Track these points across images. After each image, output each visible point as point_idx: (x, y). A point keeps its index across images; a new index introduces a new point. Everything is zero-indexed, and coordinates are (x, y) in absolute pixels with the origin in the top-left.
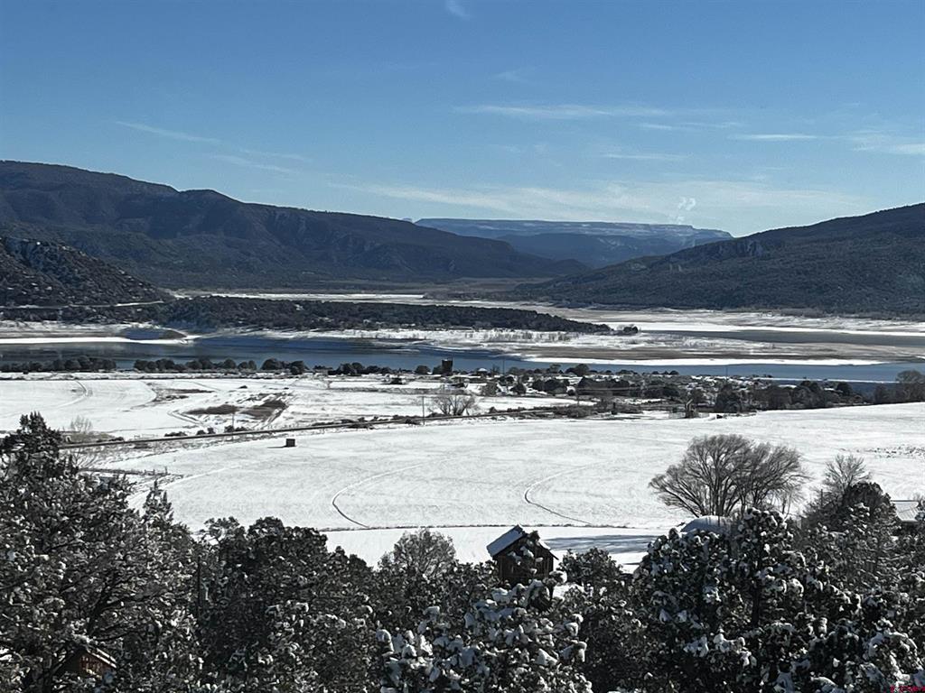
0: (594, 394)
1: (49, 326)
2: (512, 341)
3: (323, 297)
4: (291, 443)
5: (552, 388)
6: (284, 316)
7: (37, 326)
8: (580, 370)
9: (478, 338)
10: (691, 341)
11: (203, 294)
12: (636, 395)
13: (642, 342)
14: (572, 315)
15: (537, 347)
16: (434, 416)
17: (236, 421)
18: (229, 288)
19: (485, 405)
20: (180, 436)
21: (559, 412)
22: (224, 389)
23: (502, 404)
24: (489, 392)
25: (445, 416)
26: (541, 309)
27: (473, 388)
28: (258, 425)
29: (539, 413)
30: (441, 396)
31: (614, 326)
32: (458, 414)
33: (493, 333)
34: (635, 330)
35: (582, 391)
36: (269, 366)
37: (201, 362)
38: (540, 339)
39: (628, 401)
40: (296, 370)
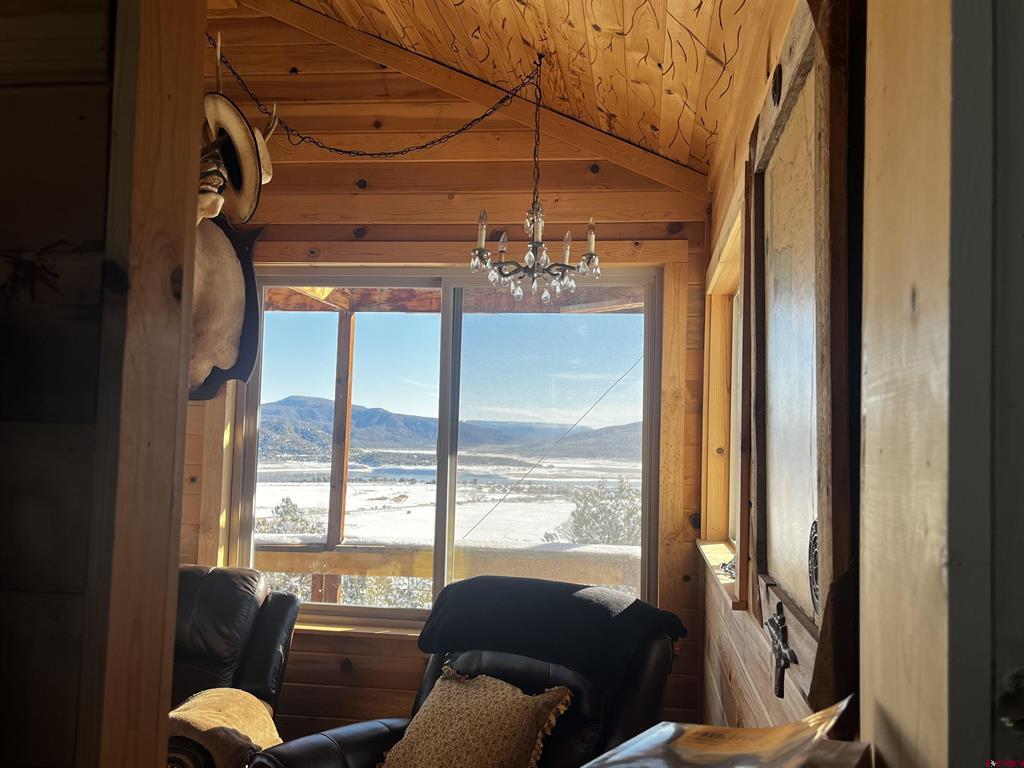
0: (533, 493)
1: (312, 463)
2: (502, 471)
3: (426, 452)
4: (409, 512)
5: (518, 490)
6: (409, 460)
7: (307, 463)
8: (530, 483)
9: (489, 469)
10: (575, 471)
11: (376, 450)
12: (552, 493)
13: (555, 471)
14: (527, 460)
15: (513, 473)
16: (469, 501)
17: (386, 503)
18: (387, 448)
19: (490, 497)
20: (363, 509)
21: (520, 500)
22: (382, 490)
23: (498, 496)
24: (492, 491)
25: (474, 501)
26: (515, 457)
27: (486, 490)
28: (395, 505)
29: (512, 500)
30: (472, 493)
31: (544, 465)
32: (479, 500)
33: (495, 467)
34: (553, 467)
35: (530, 491)
36: (402, 480)
37: (374, 479)
38: (514, 470)
39: (549, 496)
40: (413, 482)
